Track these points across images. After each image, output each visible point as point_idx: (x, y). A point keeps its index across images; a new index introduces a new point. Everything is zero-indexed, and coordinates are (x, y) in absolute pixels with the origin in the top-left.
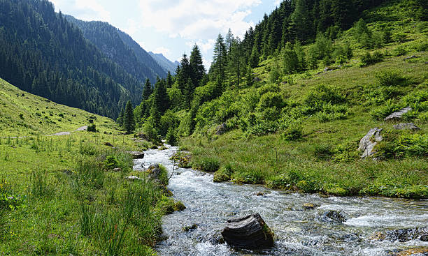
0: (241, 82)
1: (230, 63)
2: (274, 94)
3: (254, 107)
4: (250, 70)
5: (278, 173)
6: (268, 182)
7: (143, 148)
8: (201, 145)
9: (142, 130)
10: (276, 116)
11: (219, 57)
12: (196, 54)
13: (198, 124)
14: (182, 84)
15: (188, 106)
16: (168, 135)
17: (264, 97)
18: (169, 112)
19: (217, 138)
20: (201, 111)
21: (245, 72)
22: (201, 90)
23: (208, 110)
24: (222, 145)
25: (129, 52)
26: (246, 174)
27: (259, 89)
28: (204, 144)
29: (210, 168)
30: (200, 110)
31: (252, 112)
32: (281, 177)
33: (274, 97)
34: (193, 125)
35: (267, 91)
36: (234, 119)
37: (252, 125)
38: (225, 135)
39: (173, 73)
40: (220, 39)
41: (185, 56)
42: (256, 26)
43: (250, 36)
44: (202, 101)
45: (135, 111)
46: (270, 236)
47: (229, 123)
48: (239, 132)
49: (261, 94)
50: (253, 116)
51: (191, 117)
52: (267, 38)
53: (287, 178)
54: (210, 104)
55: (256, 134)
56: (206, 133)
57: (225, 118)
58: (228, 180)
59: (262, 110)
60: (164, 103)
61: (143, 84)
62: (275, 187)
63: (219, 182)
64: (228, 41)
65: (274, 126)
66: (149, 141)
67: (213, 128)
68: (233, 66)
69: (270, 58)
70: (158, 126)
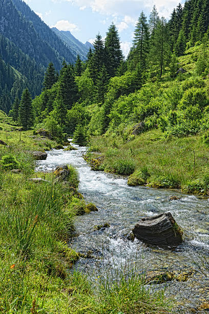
0: (164, 74)
1: (153, 49)
2: (198, 90)
3: (176, 104)
4: (175, 59)
5: (195, 177)
6: (183, 187)
7: (45, 148)
8: (115, 145)
9: (43, 126)
10: (198, 115)
11: (141, 41)
12: (113, 35)
13: (113, 121)
14: (94, 72)
15: (101, 99)
16: (76, 133)
17: (187, 92)
18: (77, 106)
19: (134, 138)
20: (117, 106)
21: (169, 61)
22: (117, 80)
23: (125, 106)
24: (139, 146)
25: (24, 26)
26: (163, 177)
27: (183, 82)
28: (119, 145)
29: (125, 172)
30: (115, 104)
31: (173, 110)
32: (197, 181)
33: (198, 94)
34: (106, 122)
35: (191, 86)
36: (154, 117)
37: (173, 124)
38: (142, 135)
39: (84, 57)
40: (143, 19)
41: (99, 37)
42: (186, 3)
43: (177, 16)
44: (118, 94)
45: (34, 102)
46: (179, 234)
47: (148, 122)
48: (158, 132)
49: (185, 89)
50: (174, 115)
51: (104, 112)
52: (196, 19)
53: (202, 183)
54: (127, 98)
55: (175, 135)
56: (122, 132)
57: (144, 116)
58: (143, 184)
59: (184, 108)
60: (71, 95)
61: (45, 70)
62: (191, 192)
63: (134, 186)
64: (152, 20)
65: (195, 127)
66: (52, 139)
67: (129, 127)
68: (155, 53)
69: (199, 45)
70: (63, 122)
